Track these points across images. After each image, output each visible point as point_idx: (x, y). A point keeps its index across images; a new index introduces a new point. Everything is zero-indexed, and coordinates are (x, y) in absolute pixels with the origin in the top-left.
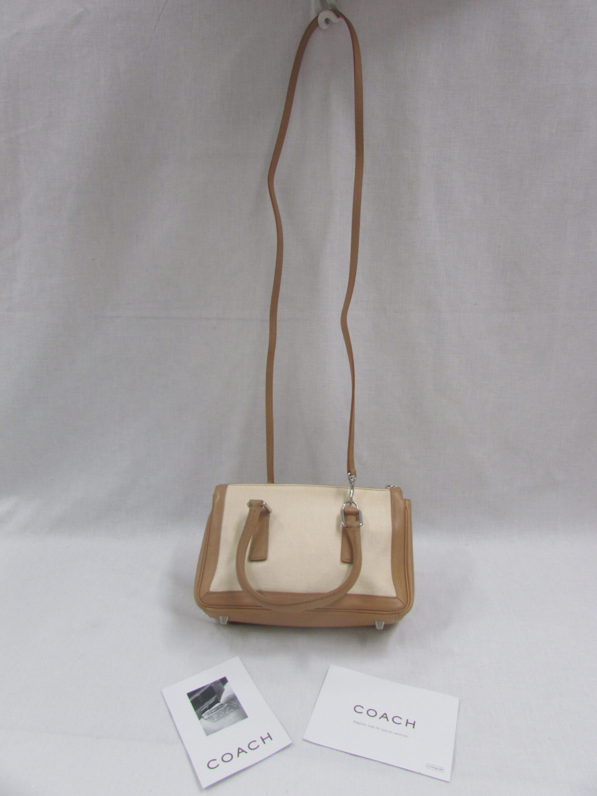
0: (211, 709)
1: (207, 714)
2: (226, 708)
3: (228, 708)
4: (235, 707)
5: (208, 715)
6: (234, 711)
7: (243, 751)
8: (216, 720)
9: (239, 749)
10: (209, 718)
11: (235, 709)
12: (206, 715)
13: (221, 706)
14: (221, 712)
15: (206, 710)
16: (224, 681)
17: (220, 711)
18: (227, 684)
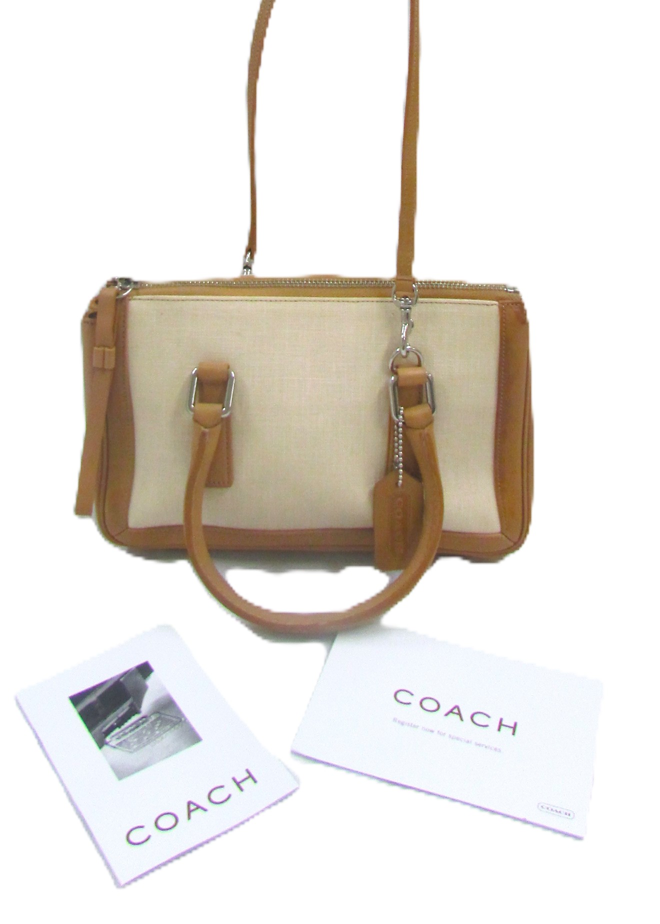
0: (123, 727)
1: (116, 737)
2: (154, 723)
3: (158, 725)
4: (172, 721)
5: (119, 738)
6: (173, 729)
7: (198, 807)
8: (135, 747)
9: (189, 803)
10: (120, 744)
11: (174, 724)
12: (114, 738)
13: (144, 719)
14: (144, 732)
15: (112, 728)
16: (145, 670)
17: (142, 729)
18: (152, 675)
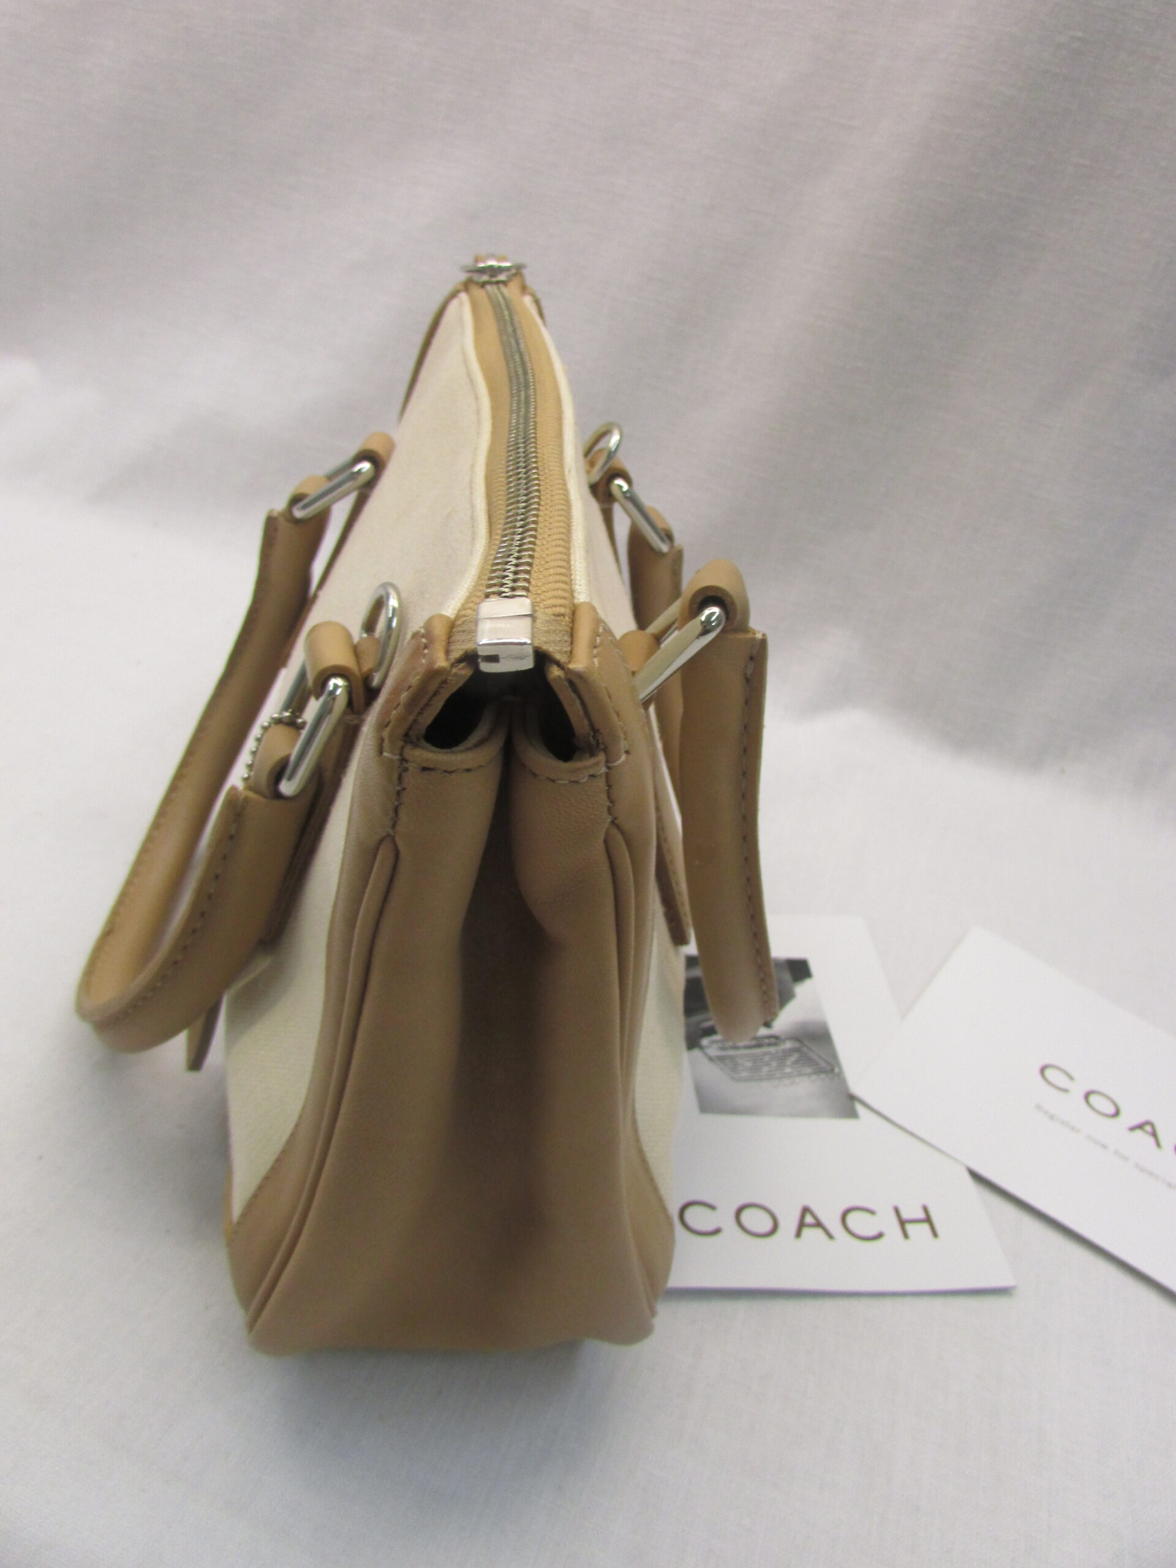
0: (735, 1036)
1: (720, 1045)
2: (787, 1053)
3: (793, 1059)
4: (818, 1064)
5: (723, 1049)
6: (814, 1077)
7: (818, 1224)
8: (744, 1074)
9: (806, 1210)
10: (721, 1059)
11: (820, 1071)
12: (715, 1046)
13: (773, 1040)
14: (767, 1058)
15: (714, 1030)
16: (799, 970)
17: (765, 1054)
18: (808, 983)
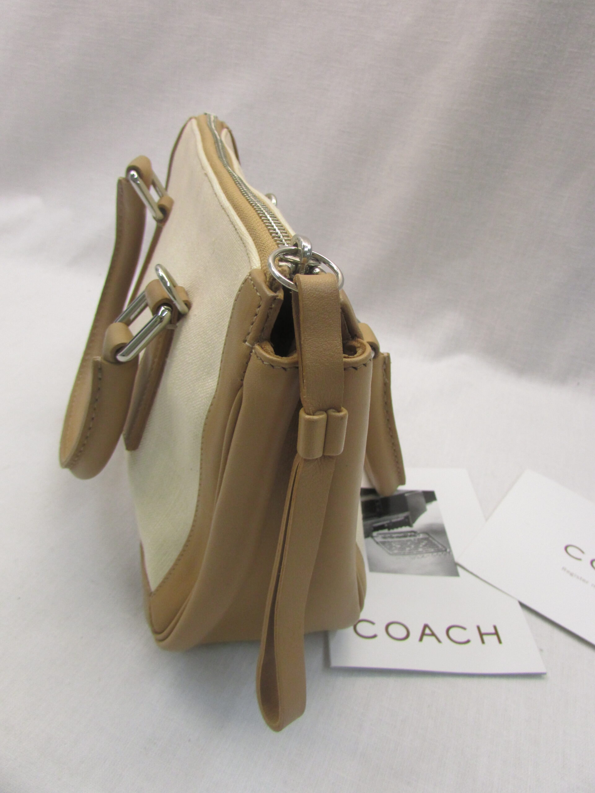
0: (392, 531)
1: (383, 536)
2: (420, 541)
3: (424, 544)
4: (438, 547)
5: (384, 538)
6: (435, 554)
7: (433, 634)
8: (396, 551)
9: (426, 626)
10: (383, 543)
11: (439, 550)
12: (380, 536)
13: (413, 534)
14: (409, 543)
15: (382, 527)
16: (430, 496)
17: (408, 541)
18: (434, 503)
